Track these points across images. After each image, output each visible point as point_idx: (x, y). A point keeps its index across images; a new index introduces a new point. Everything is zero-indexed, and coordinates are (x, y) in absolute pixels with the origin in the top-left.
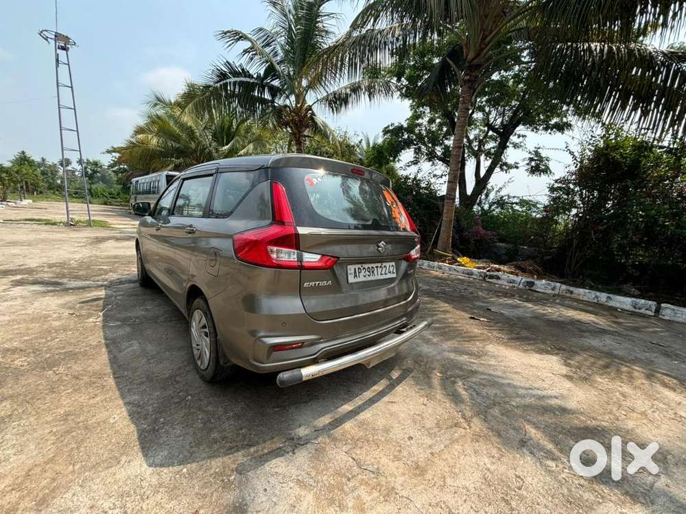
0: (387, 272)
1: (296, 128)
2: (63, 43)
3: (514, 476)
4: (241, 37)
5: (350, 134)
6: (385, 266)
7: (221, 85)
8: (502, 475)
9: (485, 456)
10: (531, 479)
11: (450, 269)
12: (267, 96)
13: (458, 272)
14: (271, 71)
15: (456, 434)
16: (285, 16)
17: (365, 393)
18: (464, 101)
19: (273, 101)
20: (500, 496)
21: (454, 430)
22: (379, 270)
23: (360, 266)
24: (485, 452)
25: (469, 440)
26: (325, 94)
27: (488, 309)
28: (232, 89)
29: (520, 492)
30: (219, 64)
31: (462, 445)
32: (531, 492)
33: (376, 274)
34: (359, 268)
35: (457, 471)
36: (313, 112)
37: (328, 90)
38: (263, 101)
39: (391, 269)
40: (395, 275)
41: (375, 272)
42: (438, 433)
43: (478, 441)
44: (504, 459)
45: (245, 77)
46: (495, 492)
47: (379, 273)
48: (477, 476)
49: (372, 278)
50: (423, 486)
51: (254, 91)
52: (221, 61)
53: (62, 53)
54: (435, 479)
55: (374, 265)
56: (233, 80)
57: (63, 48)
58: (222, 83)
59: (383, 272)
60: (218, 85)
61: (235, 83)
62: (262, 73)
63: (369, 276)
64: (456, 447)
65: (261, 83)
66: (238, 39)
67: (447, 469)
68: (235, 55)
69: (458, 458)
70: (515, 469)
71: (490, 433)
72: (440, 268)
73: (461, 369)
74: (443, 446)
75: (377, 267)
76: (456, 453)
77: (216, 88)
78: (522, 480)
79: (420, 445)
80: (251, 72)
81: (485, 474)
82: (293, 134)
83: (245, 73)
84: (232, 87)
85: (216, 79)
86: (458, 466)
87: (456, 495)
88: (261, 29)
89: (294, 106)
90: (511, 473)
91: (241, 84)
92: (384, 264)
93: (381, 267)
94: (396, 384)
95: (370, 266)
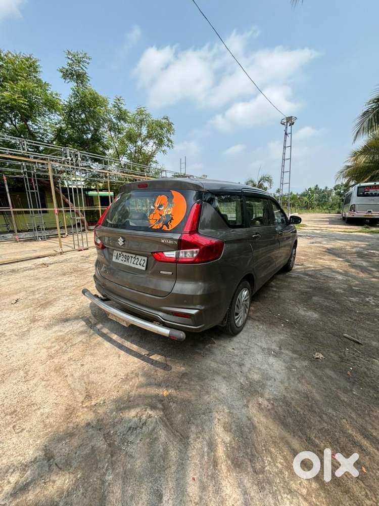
0: (138, 263)
3: (24, 427)
6: (138, 258)
8: (30, 417)
9: (50, 410)
10: (14, 441)
15: (78, 393)
20: (18, 410)
21: (83, 392)
22: (133, 260)
23: (120, 253)
24: (54, 412)
25: (70, 403)
29: (11, 426)
31: (67, 396)
32: (6, 435)
33: (130, 262)
34: (120, 254)
35: (48, 388)
39: (142, 262)
40: (144, 268)
41: (130, 260)
42: (83, 382)
43: (67, 409)
44: (41, 426)
46: (22, 408)
47: (132, 262)
48: (39, 400)
49: (126, 263)
50: (48, 370)
54: (49, 376)
55: (130, 255)
59: (135, 263)
63: (125, 261)
64: (67, 392)
67: (52, 383)
69: (58, 391)
70: (29, 431)
71: (71, 425)
73: (187, 422)
74: (70, 383)
75: (132, 257)
76: (61, 390)
78: (18, 433)
79: (75, 370)
81: (36, 405)
86: (51, 390)
87: (34, 385)
90: (27, 426)
92: (137, 257)
93: (134, 258)
94: (142, 358)
95: (127, 254)
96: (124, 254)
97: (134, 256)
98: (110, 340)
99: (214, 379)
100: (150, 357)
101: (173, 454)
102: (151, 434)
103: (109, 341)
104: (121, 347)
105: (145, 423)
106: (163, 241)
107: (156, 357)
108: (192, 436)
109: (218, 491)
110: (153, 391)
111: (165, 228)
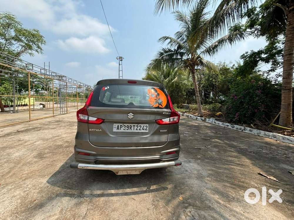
0: (141, 129)
1: (192, 67)
2: (121, 59)
4: (167, 38)
5: (227, 63)
7: (161, 58)
11: (283, 138)
12: (179, 57)
13: (292, 141)
14: (180, 47)
16: (187, 23)
17: (128, 189)
18: (290, 23)
19: (181, 59)
23: (122, 124)
26: (205, 49)
27: (289, 172)
28: (165, 58)
30: (160, 50)
33: (133, 129)
36: (201, 58)
37: (206, 46)
38: (177, 59)
39: (145, 128)
45: (170, 52)
49: (129, 131)
51: (173, 56)
52: (161, 49)
53: (121, 62)
55: (132, 125)
56: (166, 54)
57: (121, 60)
58: (161, 57)
59: (138, 129)
60: (160, 58)
61: (166, 55)
62: (176, 48)
63: (127, 130)
65: (176, 52)
66: (166, 40)
68: (166, 45)
72: (275, 137)
73: (202, 202)
75: (134, 126)
77: (160, 59)
80: (172, 50)
82: (190, 69)
83: (170, 51)
84: (165, 57)
85: (159, 56)
88: (178, 32)
89: (191, 58)
91: (168, 55)
92: (140, 125)
94: (148, 192)
95: (129, 125)
96: (126, 125)
97: (137, 125)
98: (112, 195)
99: (187, 181)
100: (151, 189)
101: (215, 215)
102: (201, 217)
103: (114, 196)
104: (126, 194)
105: (193, 215)
106: (164, 113)
107: (153, 187)
108: (210, 205)
109: (237, 213)
110: (176, 202)
111: (160, 106)
